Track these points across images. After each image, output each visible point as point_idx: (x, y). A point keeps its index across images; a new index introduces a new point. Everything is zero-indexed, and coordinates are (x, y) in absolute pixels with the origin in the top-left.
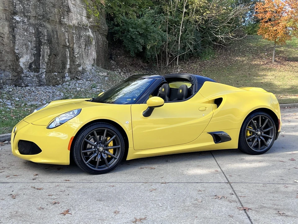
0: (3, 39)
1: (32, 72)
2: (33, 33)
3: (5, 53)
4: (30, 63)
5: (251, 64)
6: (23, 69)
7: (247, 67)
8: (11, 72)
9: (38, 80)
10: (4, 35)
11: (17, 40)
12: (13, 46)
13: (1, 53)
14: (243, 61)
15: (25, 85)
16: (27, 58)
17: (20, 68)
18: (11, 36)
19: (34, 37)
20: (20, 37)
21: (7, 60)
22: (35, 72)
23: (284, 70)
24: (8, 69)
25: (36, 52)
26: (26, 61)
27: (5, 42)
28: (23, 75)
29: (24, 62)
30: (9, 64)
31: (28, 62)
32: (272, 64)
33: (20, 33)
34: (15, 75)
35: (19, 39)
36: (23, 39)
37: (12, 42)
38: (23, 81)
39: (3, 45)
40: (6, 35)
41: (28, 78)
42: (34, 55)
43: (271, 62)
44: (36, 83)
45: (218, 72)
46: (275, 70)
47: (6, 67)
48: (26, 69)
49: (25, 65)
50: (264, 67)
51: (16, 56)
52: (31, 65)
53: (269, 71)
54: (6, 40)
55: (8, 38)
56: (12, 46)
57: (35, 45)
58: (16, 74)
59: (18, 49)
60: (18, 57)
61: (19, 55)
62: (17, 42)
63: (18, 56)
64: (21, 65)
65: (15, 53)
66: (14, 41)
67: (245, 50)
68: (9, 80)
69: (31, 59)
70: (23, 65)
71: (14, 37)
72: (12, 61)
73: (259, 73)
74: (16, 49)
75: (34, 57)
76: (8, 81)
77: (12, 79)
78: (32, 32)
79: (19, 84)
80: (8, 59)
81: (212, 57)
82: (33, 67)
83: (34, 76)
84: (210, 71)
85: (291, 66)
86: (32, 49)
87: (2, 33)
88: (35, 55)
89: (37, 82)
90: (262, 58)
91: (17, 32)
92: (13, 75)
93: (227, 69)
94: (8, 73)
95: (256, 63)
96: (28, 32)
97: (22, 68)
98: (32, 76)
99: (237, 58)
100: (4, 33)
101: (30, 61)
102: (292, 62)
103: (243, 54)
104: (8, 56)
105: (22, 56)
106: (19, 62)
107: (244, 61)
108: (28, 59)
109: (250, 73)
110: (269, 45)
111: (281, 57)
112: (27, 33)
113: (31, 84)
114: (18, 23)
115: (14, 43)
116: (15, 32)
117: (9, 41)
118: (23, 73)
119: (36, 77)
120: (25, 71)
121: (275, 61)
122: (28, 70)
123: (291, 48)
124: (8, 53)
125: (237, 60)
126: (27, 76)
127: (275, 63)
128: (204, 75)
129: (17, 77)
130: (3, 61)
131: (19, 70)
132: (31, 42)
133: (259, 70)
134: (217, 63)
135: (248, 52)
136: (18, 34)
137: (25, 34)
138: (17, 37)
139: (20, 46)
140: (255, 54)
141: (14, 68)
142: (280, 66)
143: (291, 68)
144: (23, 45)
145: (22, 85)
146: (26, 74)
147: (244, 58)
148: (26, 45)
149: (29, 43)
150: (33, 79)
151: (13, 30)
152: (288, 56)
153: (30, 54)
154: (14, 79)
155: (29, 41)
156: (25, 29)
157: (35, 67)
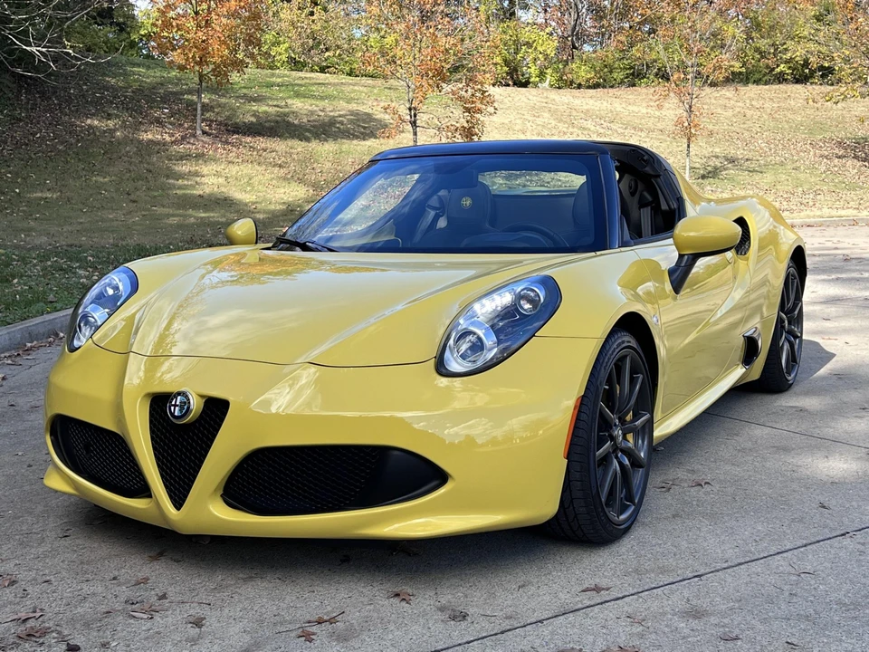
5: (140, 142)
7: (130, 148)
14: (112, 131)
23: (240, 161)
32: (198, 140)
43: (194, 136)
45: (50, 163)
46: (215, 160)
50: (181, 148)
53: (200, 162)
67: (102, 98)
73: (176, 168)
81: (7, 115)
84: (22, 160)
85: (251, 147)
90: (159, 122)
93: (74, 156)
95: (150, 137)
99: (89, 121)
102: (250, 139)
103: (101, 109)
107: (115, 130)
109: (151, 168)
110: (162, 84)
111: (212, 121)
121: (204, 133)
123: (223, 96)
125: (90, 126)
127: (206, 139)
128: (10, 173)
133: (171, 160)
134: (34, 134)
135: (112, 103)
140: (136, 111)
142: (224, 149)
143: (255, 153)
147: (111, 123)
152: (228, 118)
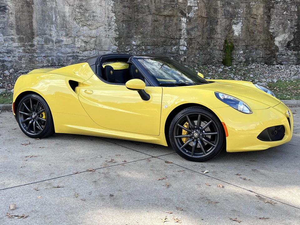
0: (256, 20)
1: (291, 50)
2: (295, 11)
3: (257, 33)
4: (288, 42)
6: (279, 47)
8: (263, 50)
9: (296, 59)
10: (257, 16)
11: (273, 20)
12: (268, 26)
13: (253, 33)
15: (278, 63)
16: (285, 36)
17: (274, 47)
18: (266, 17)
19: (296, 15)
20: (277, 16)
21: (259, 40)
22: (294, 51)
24: (261, 48)
25: (296, 30)
26: (283, 40)
27: (258, 23)
28: (277, 54)
29: (281, 41)
30: (262, 43)
31: (286, 41)
33: (277, 13)
34: (268, 54)
35: (275, 19)
36: (280, 19)
37: (266, 22)
38: (276, 59)
39: (256, 26)
40: (260, 16)
41: (284, 56)
42: (294, 34)
44: (293, 61)
47: (258, 46)
48: (283, 47)
49: (282, 44)
51: (271, 35)
52: (290, 44)
54: (258, 21)
55: (262, 18)
56: (266, 25)
57: (296, 24)
58: (269, 52)
59: (273, 29)
60: (273, 37)
61: (274, 34)
62: (273, 22)
63: (272, 35)
64: (277, 43)
65: (270, 32)
66: (269, 21)
68: (260, 58)
69: (289, 37)
70: (279, 44)
71: (269, 17)
72: (265, 40)
74: (271, 29)
75: (294, 36)
76: (258, 59)
77: (262, 57)
78: (293, 10)
79: (271, 62)
80: (260, 38)
82: (292, 45)
83: (292, 54)
86: (292, 28)
87: (256, 15)
88: (296, 33)
89: (296, 60)
91: (273, 12)
92: (265, 53)
94: (260, 51)
96: (289, 11)
97: (277, 47)
98: (289, 54)
100: (258, 15)
101: (288, 40)
104: (260, 35)
105: (277, 36)
106: (274, 41)
108: (285, 38)
112: (287, 12)
113: (286, 63)
114: (277, 3)
115: (269, 23)
116: (271, 12)
117: (264, 21)
118: (278, 51)
119: (294, 55)
120: (280, 49)
122: (285, 49)
124: (261, 32)
126: (282, 55)
129: (270, 56)
130: (254, 40)
131: (273, 48)
132: (291, 21)
136: (274, 14)
137: (285, 13)
138: (274, 17)
139: (276, 25)
141: (268, 46)
144: (279, 25)
145: (274, 63)
146: (282, 53)
148: (283, 24)
149: (289, 22)
150: (291, 57)
151: (269, 10)
153: (289, 33)
154: (266, 57)
155: (289, 20)
156: (284, 8)
157: (295, 45)
